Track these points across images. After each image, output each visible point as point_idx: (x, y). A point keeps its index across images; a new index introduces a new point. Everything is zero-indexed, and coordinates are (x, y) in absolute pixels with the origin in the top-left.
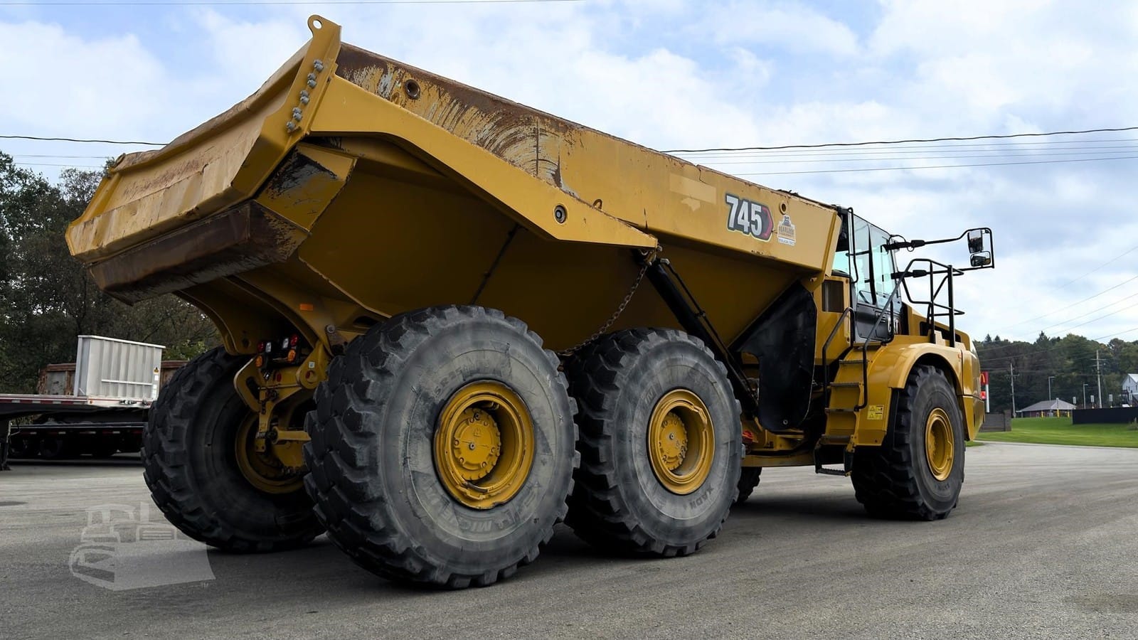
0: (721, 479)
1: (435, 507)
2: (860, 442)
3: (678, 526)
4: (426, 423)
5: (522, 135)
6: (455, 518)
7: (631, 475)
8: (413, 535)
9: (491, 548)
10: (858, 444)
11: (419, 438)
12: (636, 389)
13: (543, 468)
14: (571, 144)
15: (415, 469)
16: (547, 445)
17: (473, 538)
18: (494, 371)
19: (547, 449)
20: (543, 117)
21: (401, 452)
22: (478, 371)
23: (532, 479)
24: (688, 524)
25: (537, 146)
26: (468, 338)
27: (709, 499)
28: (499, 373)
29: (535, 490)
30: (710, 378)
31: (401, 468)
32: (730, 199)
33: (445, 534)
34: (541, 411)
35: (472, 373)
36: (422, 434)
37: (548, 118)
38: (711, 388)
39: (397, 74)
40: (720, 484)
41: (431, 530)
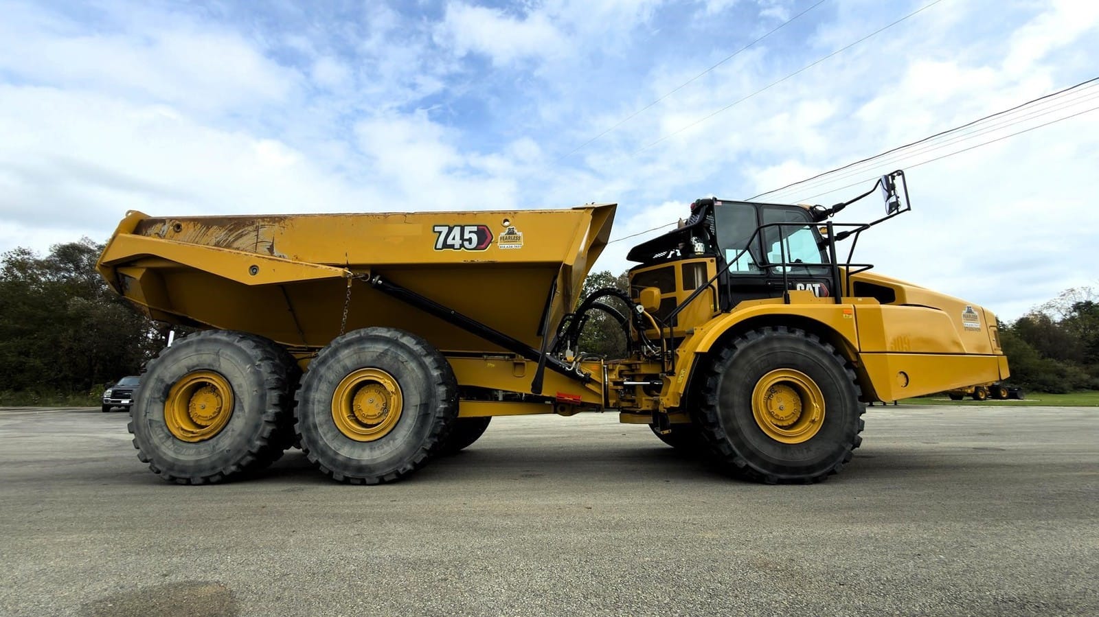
0: (406, 433)
1: (160, 439)
2: (674, 404)
3: (354, 463)
4: (161, 395)
5: (246, 232)
6: (172, 446)
7: (312, 426)
8: (148, 453)
9: (192, 464)
10: (672, 405)
11: (156, 402)
12: (323, 370)
13: (237, 420)
14: (284, 227)
15: (152, 418)
16: (242, 407)
17: (181, 458)
18: (209, 365)
19: (242, 409)
20: (263, 218)
21: (144, 409)
22: (198, 365)
23: (229, 426)
24: (363, 463)
25: (257, 236)
26: (194, 347)
27: (391, 446)
28: (213, 366)
29: (230, 433)
30: (400, 359)
31: (143, 418)
32: (437, 229)
33: (165, 454)
34: (240, 386)
35: (193, 367)
36: (158, 400)
37: (267, 218)
38: (401, 366)
39: (171, 223)
40: (405, 436)
41: (157, 451)
